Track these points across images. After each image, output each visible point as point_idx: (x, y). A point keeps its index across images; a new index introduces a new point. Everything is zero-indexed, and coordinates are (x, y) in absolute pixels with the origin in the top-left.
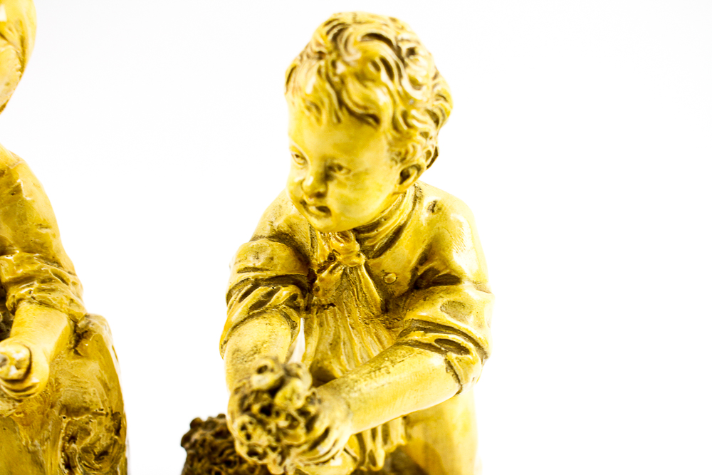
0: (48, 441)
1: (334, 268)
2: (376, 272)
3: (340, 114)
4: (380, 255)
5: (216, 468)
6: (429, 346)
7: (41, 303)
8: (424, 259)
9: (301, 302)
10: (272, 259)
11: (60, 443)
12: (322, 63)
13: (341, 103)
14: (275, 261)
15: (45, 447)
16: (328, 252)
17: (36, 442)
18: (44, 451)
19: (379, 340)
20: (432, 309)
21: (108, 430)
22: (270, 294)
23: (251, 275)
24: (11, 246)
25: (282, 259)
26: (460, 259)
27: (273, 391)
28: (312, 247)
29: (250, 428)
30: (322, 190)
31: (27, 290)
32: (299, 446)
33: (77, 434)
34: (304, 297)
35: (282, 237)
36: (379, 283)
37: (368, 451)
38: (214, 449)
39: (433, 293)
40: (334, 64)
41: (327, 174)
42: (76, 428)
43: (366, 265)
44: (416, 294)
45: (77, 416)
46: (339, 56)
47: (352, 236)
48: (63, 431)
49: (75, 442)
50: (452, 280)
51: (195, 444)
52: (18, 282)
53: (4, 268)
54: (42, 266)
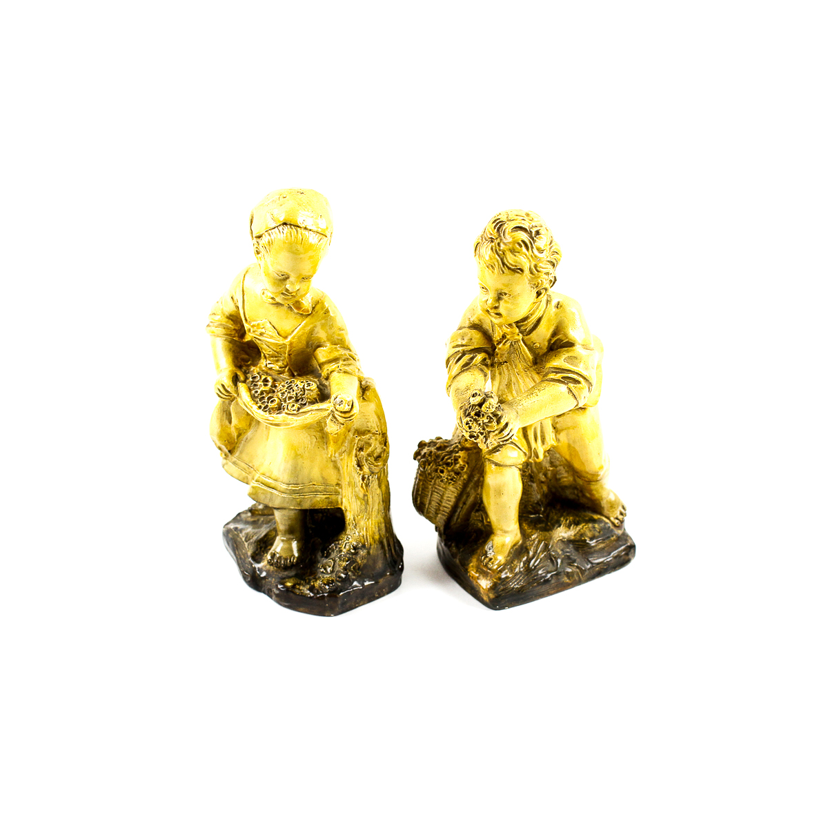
0: (345, 453)
1: (506, 342)
2: (528, 343)
3: (503, 269)
4: (530, 334)
5: (440, 468)
6: (558, 381)
7: (345, 372)
8: (554, 334)
9: (489, 362)
10: (471, 339)
11: (354, 452)
12: (493, 244)
13: (504, 264)
14: (473, 340)
15: (342, 457)
16: (502, 334)
17: (337, 455)
18: (342, 460)
19: (534, 380)
20: (559, 361)
21: (380, 443)
22: (472, 359)
23: (460, 349)
24: (325, 342)
25: (477, 339)
26: (573, 333)
28: (493, 331)
30: (497, 305)
31: (336, 365)
32: (494, 431)
33: (364, 446)
34: (490, 359)
35: (476, 327)
36: (530, 349)
37: (533, 449)
38: (438, 457)
39: (559, 352)
40: (499, 244)
41: (499, 298)
42: (363, 443)
43: (523, 340)
44: (551, 353)
45: (364, 435)
46: (501, 240)
47: (514, 325)
48: (356, 445)
49: (362, 451)
50: (570, 345)
51: (424, 456)
52: (330, 362)
53: (322, 355)
54: (342, 352)
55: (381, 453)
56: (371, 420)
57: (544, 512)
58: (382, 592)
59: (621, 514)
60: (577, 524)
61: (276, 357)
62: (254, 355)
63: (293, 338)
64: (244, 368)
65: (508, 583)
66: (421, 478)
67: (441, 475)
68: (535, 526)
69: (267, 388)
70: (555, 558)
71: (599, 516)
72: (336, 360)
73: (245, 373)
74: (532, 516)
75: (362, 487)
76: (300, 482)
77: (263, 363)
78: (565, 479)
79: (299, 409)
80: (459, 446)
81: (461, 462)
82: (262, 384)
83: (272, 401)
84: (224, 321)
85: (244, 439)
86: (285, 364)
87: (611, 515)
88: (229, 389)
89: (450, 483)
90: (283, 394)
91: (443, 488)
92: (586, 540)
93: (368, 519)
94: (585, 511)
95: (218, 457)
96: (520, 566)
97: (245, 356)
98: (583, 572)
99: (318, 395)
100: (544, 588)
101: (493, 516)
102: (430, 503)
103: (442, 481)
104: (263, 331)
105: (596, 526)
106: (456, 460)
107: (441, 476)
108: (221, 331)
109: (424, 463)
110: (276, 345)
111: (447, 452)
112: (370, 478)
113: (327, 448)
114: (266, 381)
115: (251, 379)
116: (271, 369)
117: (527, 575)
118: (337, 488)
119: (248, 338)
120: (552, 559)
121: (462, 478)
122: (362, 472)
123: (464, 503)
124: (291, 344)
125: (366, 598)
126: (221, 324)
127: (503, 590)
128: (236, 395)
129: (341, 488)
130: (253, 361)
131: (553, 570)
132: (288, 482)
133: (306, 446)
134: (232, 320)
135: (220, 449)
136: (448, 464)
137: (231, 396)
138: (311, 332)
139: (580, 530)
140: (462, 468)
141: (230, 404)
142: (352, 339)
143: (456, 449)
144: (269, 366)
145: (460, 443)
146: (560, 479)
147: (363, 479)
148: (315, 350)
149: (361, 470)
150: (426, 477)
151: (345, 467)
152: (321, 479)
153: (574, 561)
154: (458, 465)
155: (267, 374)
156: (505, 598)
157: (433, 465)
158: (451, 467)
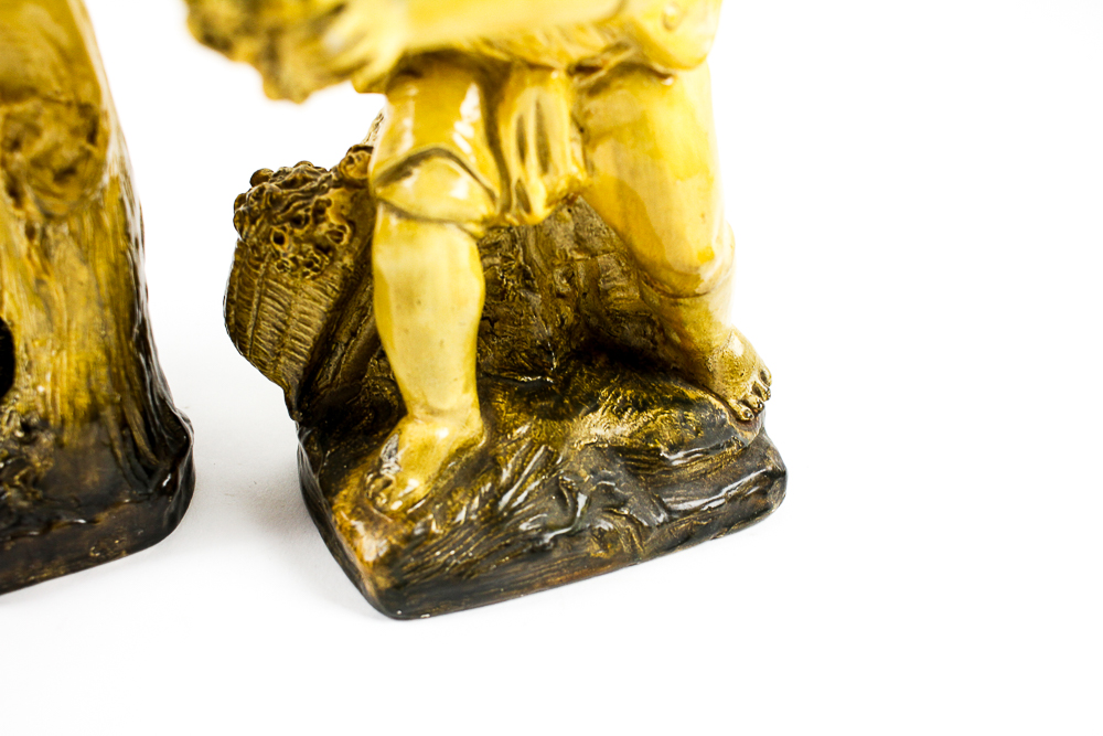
5: (276, 229)
33: (21, 136)
37: (514, 180)
38: (276, 202)
42: (20, 126)
45: (19, 103)
49: (19, 150)
55: (76, 161)
56: (36, 55)
57: (559, 370)
58: (112, 546)
59: (757, 391)
60: (641, 407)
65: (431, 550)
67: (278, 247)
68: (528, 404)
70: (569, 491)
71: (700, 394)
74: (525, 379)
75: (29, 256)
78: (620, 294)
80: (334, 178)
81: (331, 216)
87: (730, 392)
89: (307, 274)
91: (287, 286)
92: (659, 450)
93: (59, 351)
94: (667, 379)
96: (467, 509)
98: (643, 531)
100: (532, 569)
101: (402, 365)
102: (256, 326)
103: (282, 266)
105: (691, 416)
106: (319, 213)
112: (50, 231)
117: (486, 532)
120: (561, 493)
121: (339, 264)
122: (22, 214)
123: (354, 334)
125: (60, 560)
127: (414, 570)
131: (561, 522)
136: (297, 222)
139: (646, 424)
140: (336, 235)
143: (325, 185)
145: (337, 168)
146: (606, 293)
147: (30, 233)
149: (20, 206)
153: (624, 502)
154: (324, 227)
156: (419, 589)
157: (261, 224)
158: (301, 228)
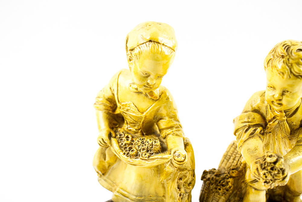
0: (170, 180)
1: (275, 121)
2: (289, 122)
3: (291, 75)
4: (291, 117)
5: (218, 187)
7: (177, 135)
10: (254, 118)
11: (176, 180)
12: (284, 59)
13: (291, 72)
14: (255, 119)
15: (168, 182)
16: (273, 116)
17: (165, 180)
18: (168, 183)
21: (191, 176)
22: (255, 130)
23: (247, 124)
24: (165, 116)
25: (257, 119)
27: (275, 163)
28: (266, 114)
29: (267, 174)
30: (281, 98)
31: (172, 131)
32: (279, 179)
33: (182, 177)
36: (290, 126)
38: (217, 181)
40: (288, 59)
41: (283, 94)
42: (182, 175)
43: (286, 120)
45: (183, 171)
46: (290, 57)
47: (283, 112)
48: (178, 176)
49: (181, 180)
51: (209, 179)
52: (167, 128)
53: (163, 124)
54: (175, 123)
55: (191, 181)
61: (134, 124)
62: (120, 121)
63: (147, 113)
64: (115, 129)
66: (206, 191)
69: (129, 142)
72: (171, 127)
73: (115, 132)
75: (179, 200)
76: (143, 195)
77: (125, 126)
79: (149, 156)
80: (229, 175)
81: (230, 184)
82: (126, 139)
83: (132, 151)
84: (105, 102)
85: (112, 168)
86: (139, 128)
88: (106, 142)
89: (223, 195)
90: (139, 146)
91: (218, 197)
95: (96, 176)
97: (115, 122)
99: (160, 148)
103: (219, 194)
104: (129, 108)
106: (227, 183)
107: (219, 192)
108: (102, 107)
109: (209, 184)
110: (136, 117)
111: (222, 178)
112: (184, 195)
113: (160, 176)
114: (127, 137)
115: (119, 136)
116: (130, 130)
118: (163, 198)
119: (118, 111)
121: (229, 193)
122: (180, 192)
124: (146, 117)
126: (103, 103)
128: (110, 145)
129: (165, 198)
130: (119, 125)
132: (136, 195)
133: (148, 175)
134: (109, 101)
135: (98, 172)
136: (223, 185)
137: (107, 145)
138: (158, 110)
140: (230, 187)
141: (105, 149)
142: (180, 116)
143: (227, 177)
144: (129, 128)
145: (229, 173)
147: (180, 195)
148: (158, 121)
149: (180, 190)
150: (209, 191)
151: (170, 188)
152: (154, 193)
154: (228, 186)
155: (128, 133)
157: (214, 185)
158: (224, 187)
